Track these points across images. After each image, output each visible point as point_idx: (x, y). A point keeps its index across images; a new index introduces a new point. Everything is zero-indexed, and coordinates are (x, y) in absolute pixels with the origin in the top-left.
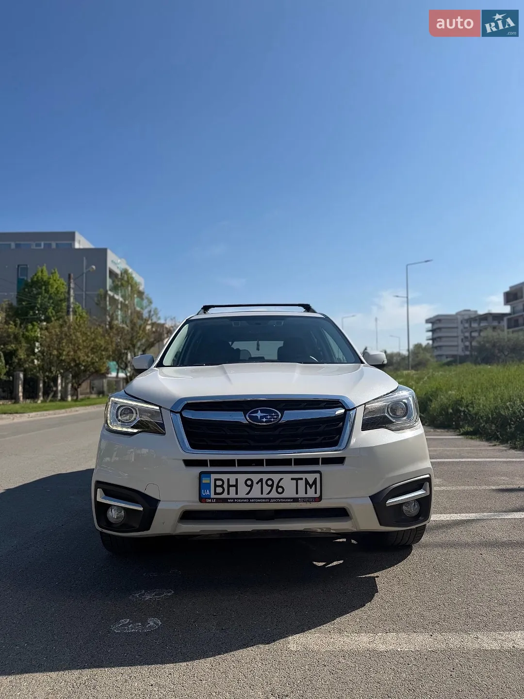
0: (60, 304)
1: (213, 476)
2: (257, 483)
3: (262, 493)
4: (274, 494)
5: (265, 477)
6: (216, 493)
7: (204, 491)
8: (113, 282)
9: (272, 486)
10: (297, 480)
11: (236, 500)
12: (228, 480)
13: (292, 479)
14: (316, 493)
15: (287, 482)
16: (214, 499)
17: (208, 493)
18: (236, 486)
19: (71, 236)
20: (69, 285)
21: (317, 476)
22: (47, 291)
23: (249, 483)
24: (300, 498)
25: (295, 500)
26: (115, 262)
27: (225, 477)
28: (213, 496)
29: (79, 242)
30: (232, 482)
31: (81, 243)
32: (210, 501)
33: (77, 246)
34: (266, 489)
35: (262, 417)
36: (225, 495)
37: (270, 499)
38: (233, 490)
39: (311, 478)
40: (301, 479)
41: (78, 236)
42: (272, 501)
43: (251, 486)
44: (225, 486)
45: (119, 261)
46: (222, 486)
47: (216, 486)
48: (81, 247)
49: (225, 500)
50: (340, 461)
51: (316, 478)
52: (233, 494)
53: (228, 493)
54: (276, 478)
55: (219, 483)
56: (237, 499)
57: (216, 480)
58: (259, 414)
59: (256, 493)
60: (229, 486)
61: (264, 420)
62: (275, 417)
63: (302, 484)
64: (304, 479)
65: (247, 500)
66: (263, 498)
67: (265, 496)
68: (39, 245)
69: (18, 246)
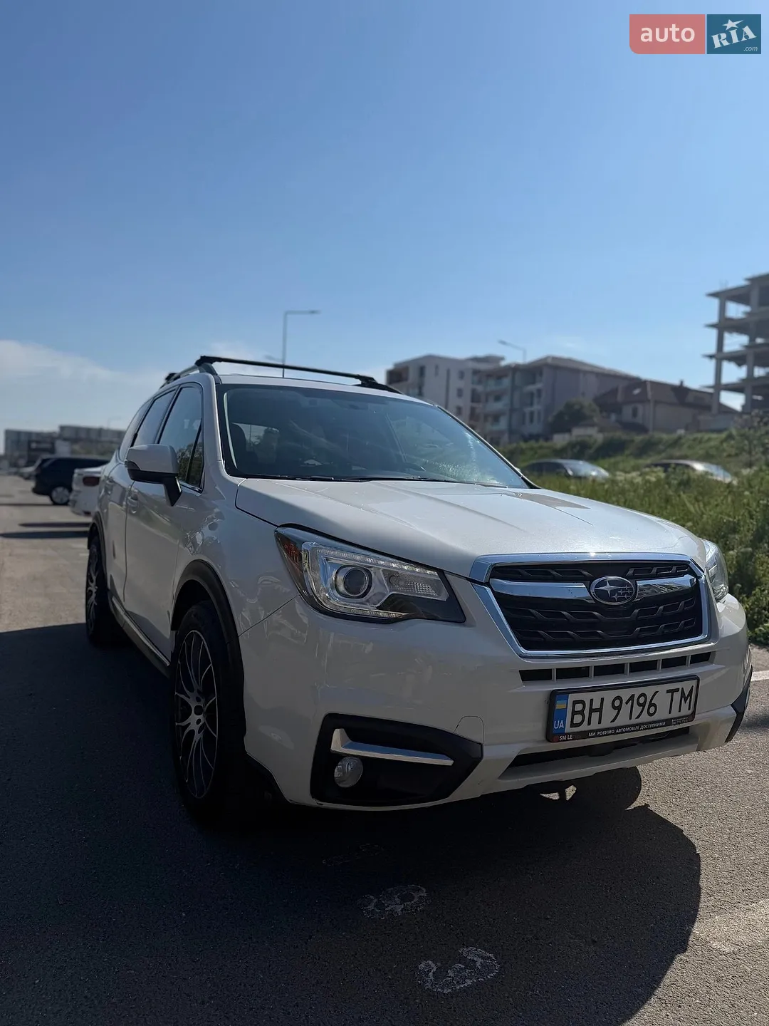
1: (572, 697)
2: (627, 703)
3: (631, 718)
4: (645, 718)
5: (637, 692)
6: (573, 725)
7: (557, 723)
9: (643, 705)
10: (672, 692)
11: (598, 733)
12: (592, 700)
13: (668, 692)
14: (689, 709)
15: (662, 697)
16: (569, 734)
17: (562, 725)
18: (600, 710)
21: (694, 683)
23: (617, 703)
24: (673, 718)
25: (667, 722)
27: (586, 697)
28: (568, 729)
30: (596, 705)
32: (564, 738)
34: (637, 710)
35: (613, 592)
36: (584, 727)
37: (639, 725)
38: (595, 716)
39: (687, 686)
40: (677, 690)
42: (642, 727)
43: (619, 708)
44: (586, 712)
46: (581, 712)
47: (574, 713)
49: (584, 735)
51: (692, 687)
52: (595, 724)
53: (589, 724)
54: (649, 691)
55: (579, 707)
56: (599, 730)
57: (575, 702)
58: (607, 588)
59: (623, 719)
60: (592, 710)
61: (615, 597)
62: (629, 591)
63: (677, 696)
64: (680, 690)
65: (613, 731)
66: (629, 726)
67: (633, 722)
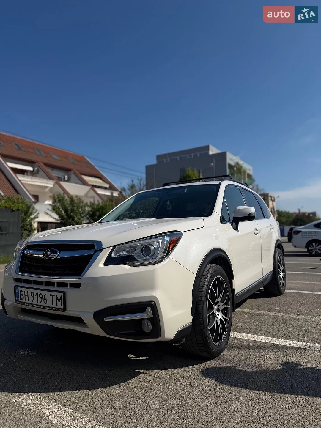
1: (19, 289)
2: (36, 296)
3: (38, 302)
4: (43, 304)
5: (39, 292)
6: (20, 299)
7: (16, 296)
8: (230, 171)
9: (42, 298)
10: (52, 296)
11: (28, 304)
12: (25, 292)
13: (50, 295)
14: (62, 306)
15: (48, 298)
16: (20, 302)
17: (18, 298)
18: (27, 296)
19: (207, 148)
21: (62, 294)
23: (33, 295)
24: (54, 308)
25: (52, 308)
26: (231, 159)
27: (23, 290)
29: (212, 151)
31: (213, 151)
33: (211, 153)
34: (40, 300)
37: (41, 306)
38: (27, 298)
39: (60, 295)
40: (54, 296)
41: (211, 147)
43: (33, 297)
44: (24, 295)
47: (20, 295)
48: (213, 153)
49: (24, 304)
51: (61, 296)
52: (26, 300)
54: (43, 293)
55: (22, 293)
57: (20, 291)
58: (49, 253)
59: (35, 302)
61: (50, 256)
62: (56, 255)
63: (55, 298)
64: (56, 296)
65: (31, 305)
66: (38, 305)
67: (39, 304)
68: (191, 156)
69: (181, 158)
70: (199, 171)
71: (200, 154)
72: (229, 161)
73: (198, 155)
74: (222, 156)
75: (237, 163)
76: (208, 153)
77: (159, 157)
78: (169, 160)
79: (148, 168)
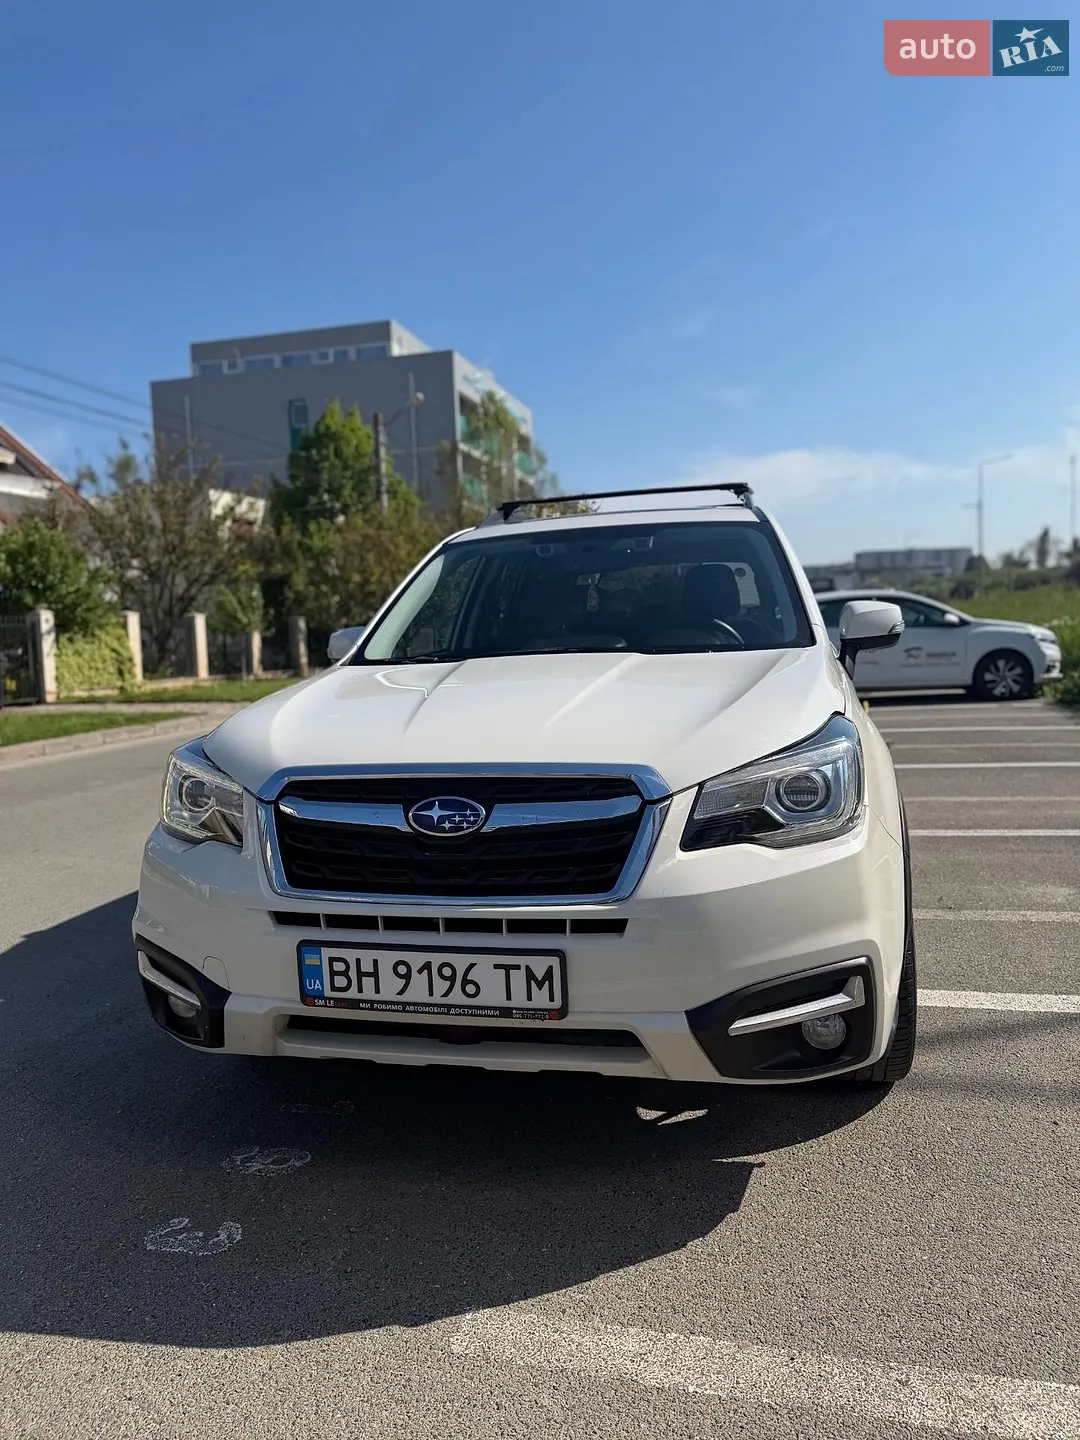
0: (365, 478)
1: (327, 953)
2: (420, 971)
3: (431, 994)
4: (457, 997)
5: (437, 959)
6: (334, 988)
7: (310, 982)
8: (468, 422)
9: (452, 979)
10: (507, 968)
11: (375, 1005)
12: (358, 961)
13: (496, 966)
14: (552, 999)
15: (486, 971)
16: (330, 999)
17: (318, 986)
18: (375, 974)
19: (382, 331)
20: (377, 439)
21: (555, 961)
22: (338, 454)
23: (402, 970)
24: (516, 1009)
25: (506, 1012)
26: (471, 379)
27: (350, 955)
28: (328, 993)
29: (400, 342)
30: (367, 967)
31: (404, 344)
32: (322, 1002)
33: (396, 350)
34: (441, 986)
35: (442, 819)
36: (353, 993)
37: (449, 1007)
38: (368, 982)
39: (540, 966)
40: (518, 967)
41: (397, 330)
42: (453, 1011)
43: (407, 977)
44: (353, 974)
45: (479, 375)
46: (345, 973)
47: (333, 973)
48: (405, 352)
49: (354, 1004)
50: (616, 926)
51: (551, 968)
52: (369, 992)
53: (360, 990)
54: (460, 961)
55: (339, 967)
56: (378, 1002)
57: (332, 960)
58: (436, 813)
59: (418, 991)
60: (361, 974)
61: (447, 825)
62: (472, 819)
63: (518, 979)
64: (523, 968)
65: (400, 1007)
66: (429, 1005)
67: (437, 999)
68: (325, 356)
69: (286, 361)
70: (376, 417)
71: (359, 352)
72: (460, 386)
73: (352, 351)
74: (437, 366)
75: (490, 396)
76: (386, 349)
77: (201, 352)
78: (241, 367)
79: (162, 393)
